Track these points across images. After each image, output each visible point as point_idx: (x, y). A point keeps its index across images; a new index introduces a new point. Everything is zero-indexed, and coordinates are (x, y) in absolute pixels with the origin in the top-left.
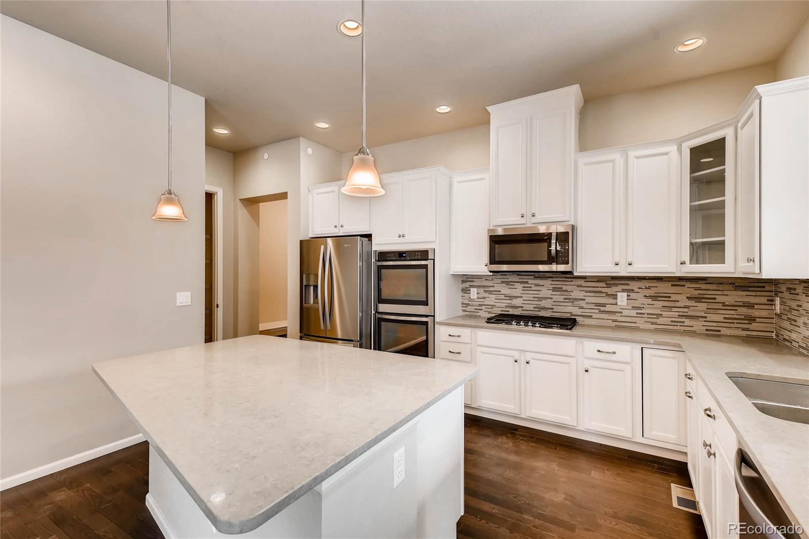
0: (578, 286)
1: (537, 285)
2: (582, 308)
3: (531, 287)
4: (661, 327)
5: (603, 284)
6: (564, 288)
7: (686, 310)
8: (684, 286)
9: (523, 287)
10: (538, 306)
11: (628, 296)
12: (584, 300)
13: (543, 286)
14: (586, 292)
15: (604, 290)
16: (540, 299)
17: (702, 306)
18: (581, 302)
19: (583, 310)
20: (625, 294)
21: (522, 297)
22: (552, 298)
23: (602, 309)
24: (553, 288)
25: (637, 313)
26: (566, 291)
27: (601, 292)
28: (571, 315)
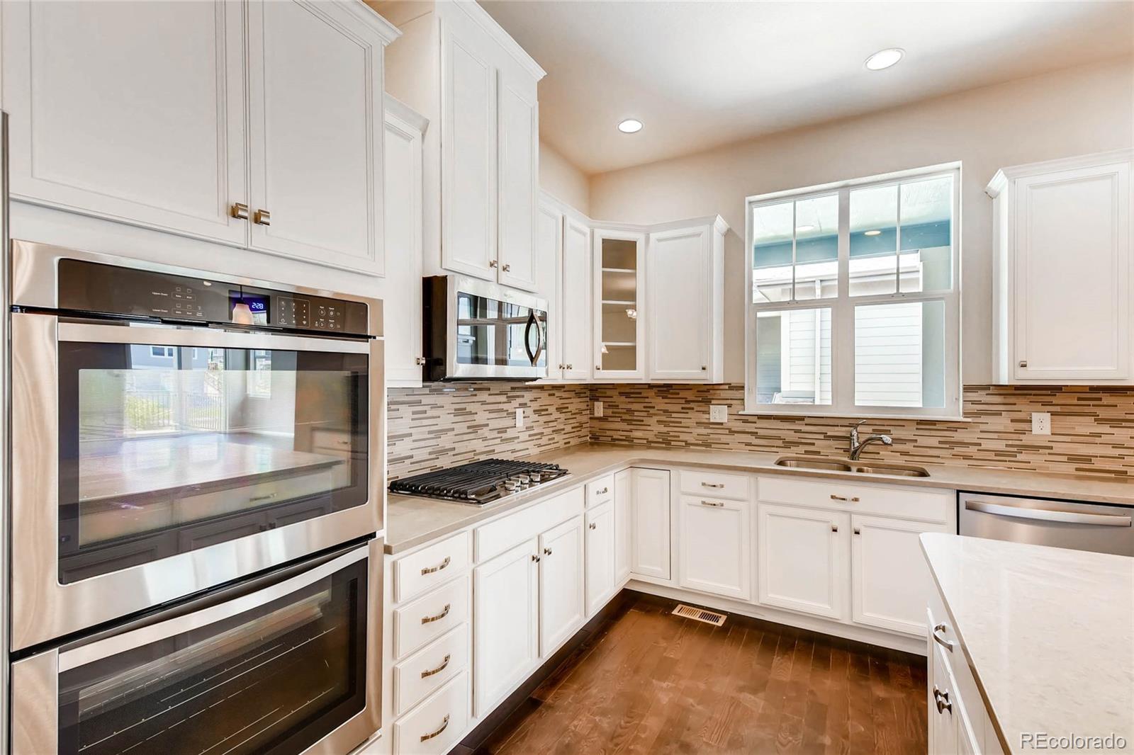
0: (484, 403)
1: (434, 406)
2: (485, 439)
3: (425, 412)
4: (543, 448)
5: (503, 398)
6: (470, 408)
7: (555, 424)
8: (554, 395)
9: (414, 413)
10: (437, 448)
11: (524, 412)
12: (487, 425)
13: (443, 407)
14: (491, 411)
15: (505, 407)
16: (439, 433)
17: (562, 416)
18: (485, 429)
19: (486, 443)
20: (521, 410)
21: (411, 435)
22: (453, 429)
23: (504, 436)
24: (455, 410)
25: (530, 436)
26: (470, 413)
27: (502, 410)
28: (475, 455)
